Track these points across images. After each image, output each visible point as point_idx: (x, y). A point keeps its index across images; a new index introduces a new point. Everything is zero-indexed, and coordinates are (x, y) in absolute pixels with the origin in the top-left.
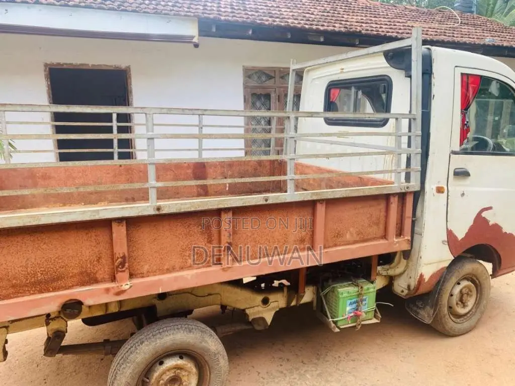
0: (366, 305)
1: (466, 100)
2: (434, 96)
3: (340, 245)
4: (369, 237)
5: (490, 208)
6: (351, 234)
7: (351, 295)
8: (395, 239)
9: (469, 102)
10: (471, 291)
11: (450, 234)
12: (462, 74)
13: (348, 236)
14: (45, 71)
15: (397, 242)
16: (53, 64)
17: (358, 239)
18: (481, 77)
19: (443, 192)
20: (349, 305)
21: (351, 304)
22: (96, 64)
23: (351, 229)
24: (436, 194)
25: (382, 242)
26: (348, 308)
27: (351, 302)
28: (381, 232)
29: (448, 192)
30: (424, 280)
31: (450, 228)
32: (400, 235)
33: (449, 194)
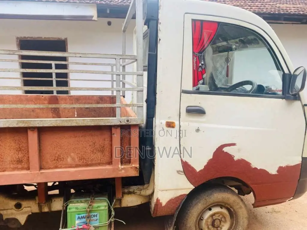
0: (98, 220)
1: (200, 44)
2: (160, 40)
3: (61, 168)
4: (93, 162)
5: (234, 144)
6: (73, 159)
7: (79, 210)
8: (120, 166)
9: (204, 46)
10: (225, 218)
11: (185, 165)
12: (193, 20)
13: (69, 160)
14: (17, 42)
15: (122, 169)
16: (21, 37)
17: (80, 163)
18: (219, 23)
19: (173, 127)
20: (78, 219)
21: (79, 218)
22: (47, 37)
23: (72, 154)
24: (166, 129)
25: (108, 167)
26: (77, 222)
27: (79, 217)
28: (106, 159)
29: (180, 127)
30: (161, 204)
31: (184, 160)
32: (129, 162)
33: (181, 129)
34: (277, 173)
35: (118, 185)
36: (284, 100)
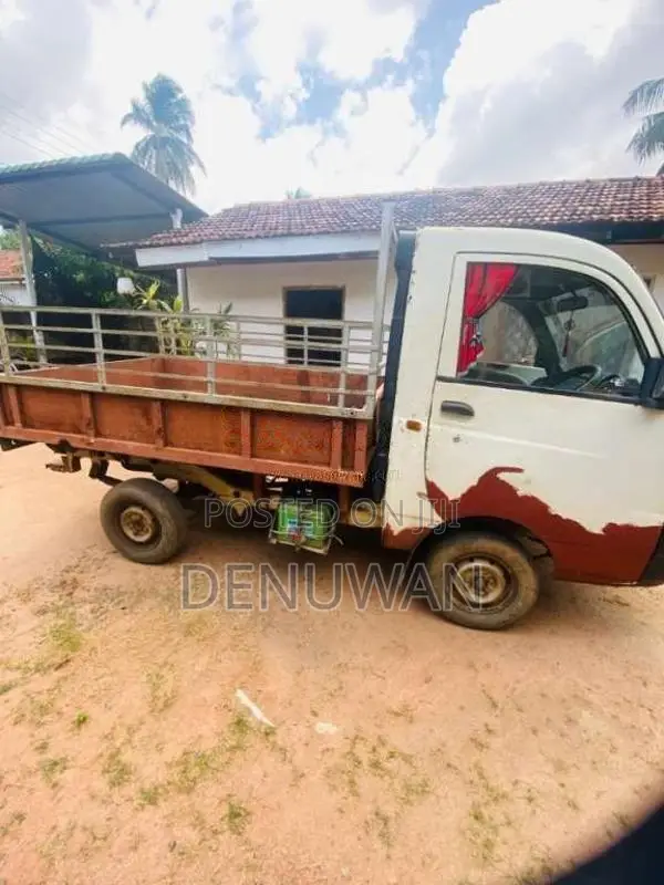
1: (477, 303)
2: (411, 297)
3: (272, 459)
4: (309, 460)
5: (519, 470)
7: (293, 514)
8: (340, 470)
9: (485, 305)
10: (495, 579)
11: (431, 486)
12: (469, 263)
13: (283, 452)
15: (344, 475)
19: (418, 429)
23: (286, 445)
24: (406, 431)
25: (323, 468)
26: (289, 526)
28: (324, 458)
29: (428, 430)
30: (392, 532)
31: (430, 479)
32: (352, 468)
33: (430, 433)
34: (602, 533)
35: (343, 496)
36: (639, 407)
